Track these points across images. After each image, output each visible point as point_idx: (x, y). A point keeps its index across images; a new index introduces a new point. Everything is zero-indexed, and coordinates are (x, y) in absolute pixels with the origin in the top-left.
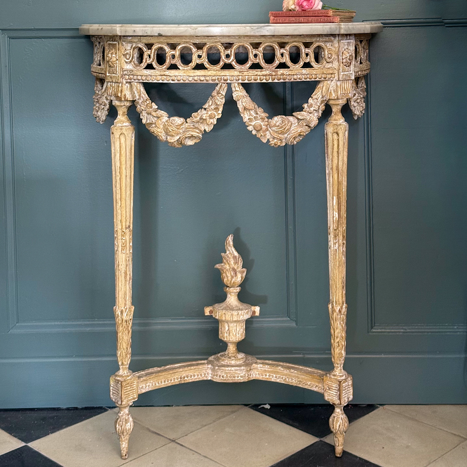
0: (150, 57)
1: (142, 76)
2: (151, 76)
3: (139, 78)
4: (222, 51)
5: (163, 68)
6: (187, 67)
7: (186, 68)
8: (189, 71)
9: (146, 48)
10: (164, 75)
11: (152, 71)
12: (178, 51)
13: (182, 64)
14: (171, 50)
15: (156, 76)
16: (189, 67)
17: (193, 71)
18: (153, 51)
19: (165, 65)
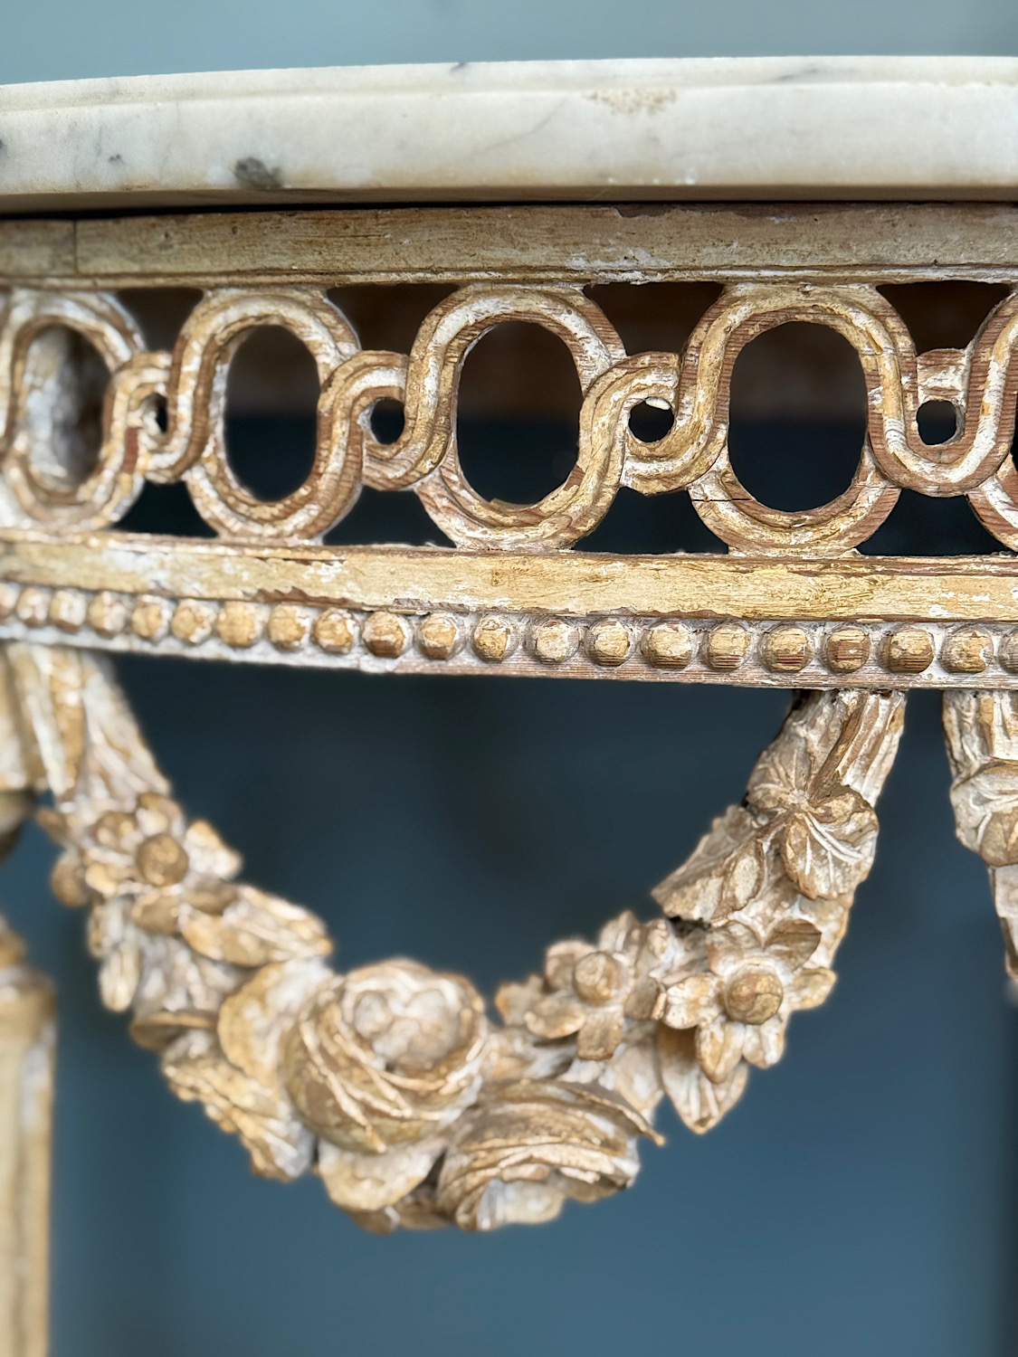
0: (163, 420)
1: (93, 593)
2: (175, 599)
3: (71, 608)
4: (887, 367)
5: (289, 525)
6: (522, 525)
7: (508, 538)
8: (547, 565)
9: (126, 334)
10: (300, 598)
11: (187, 551)
12: (431, 363)
13: (468, 495)
14: (370, 357)
15: (222, 602)
16: (546, 528)
17: (583, 565)
18: (192, 365)
19: (309, 499)
